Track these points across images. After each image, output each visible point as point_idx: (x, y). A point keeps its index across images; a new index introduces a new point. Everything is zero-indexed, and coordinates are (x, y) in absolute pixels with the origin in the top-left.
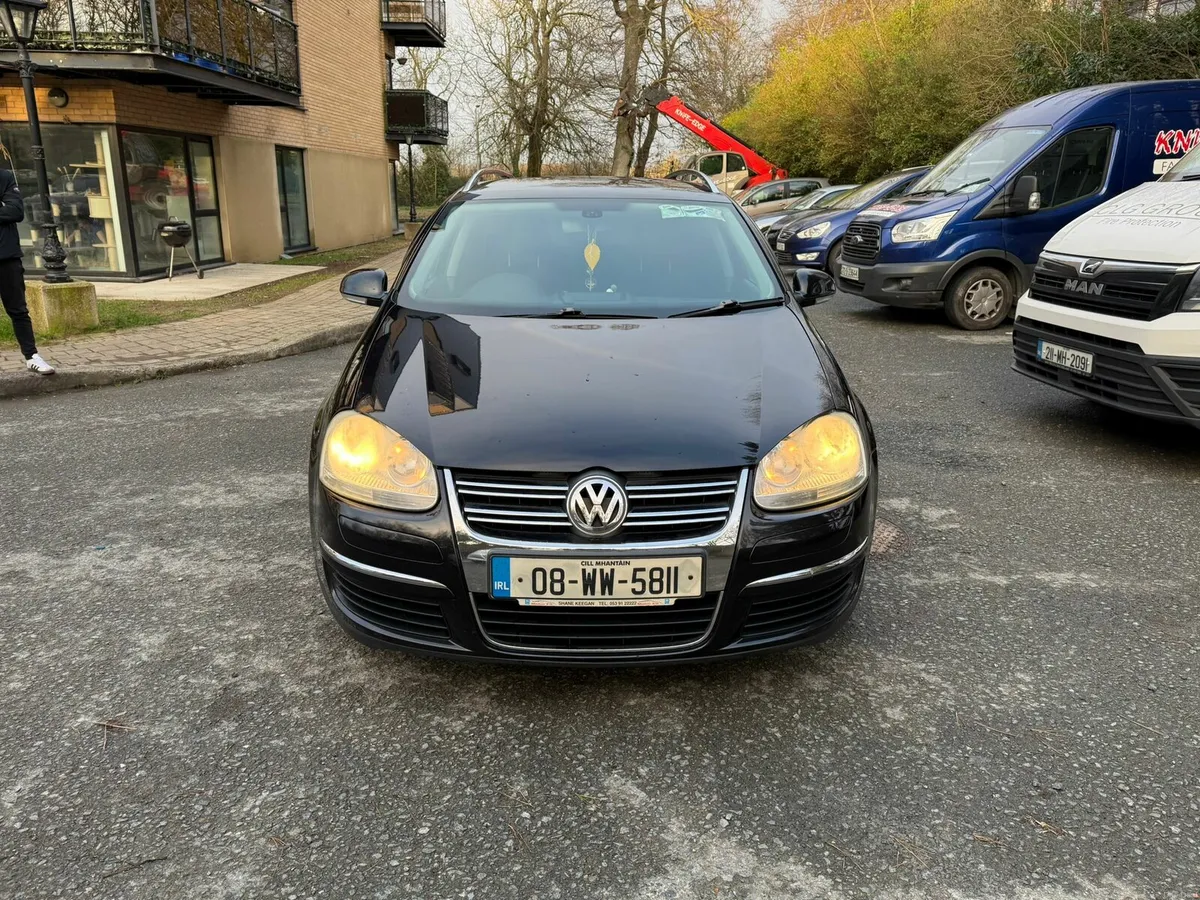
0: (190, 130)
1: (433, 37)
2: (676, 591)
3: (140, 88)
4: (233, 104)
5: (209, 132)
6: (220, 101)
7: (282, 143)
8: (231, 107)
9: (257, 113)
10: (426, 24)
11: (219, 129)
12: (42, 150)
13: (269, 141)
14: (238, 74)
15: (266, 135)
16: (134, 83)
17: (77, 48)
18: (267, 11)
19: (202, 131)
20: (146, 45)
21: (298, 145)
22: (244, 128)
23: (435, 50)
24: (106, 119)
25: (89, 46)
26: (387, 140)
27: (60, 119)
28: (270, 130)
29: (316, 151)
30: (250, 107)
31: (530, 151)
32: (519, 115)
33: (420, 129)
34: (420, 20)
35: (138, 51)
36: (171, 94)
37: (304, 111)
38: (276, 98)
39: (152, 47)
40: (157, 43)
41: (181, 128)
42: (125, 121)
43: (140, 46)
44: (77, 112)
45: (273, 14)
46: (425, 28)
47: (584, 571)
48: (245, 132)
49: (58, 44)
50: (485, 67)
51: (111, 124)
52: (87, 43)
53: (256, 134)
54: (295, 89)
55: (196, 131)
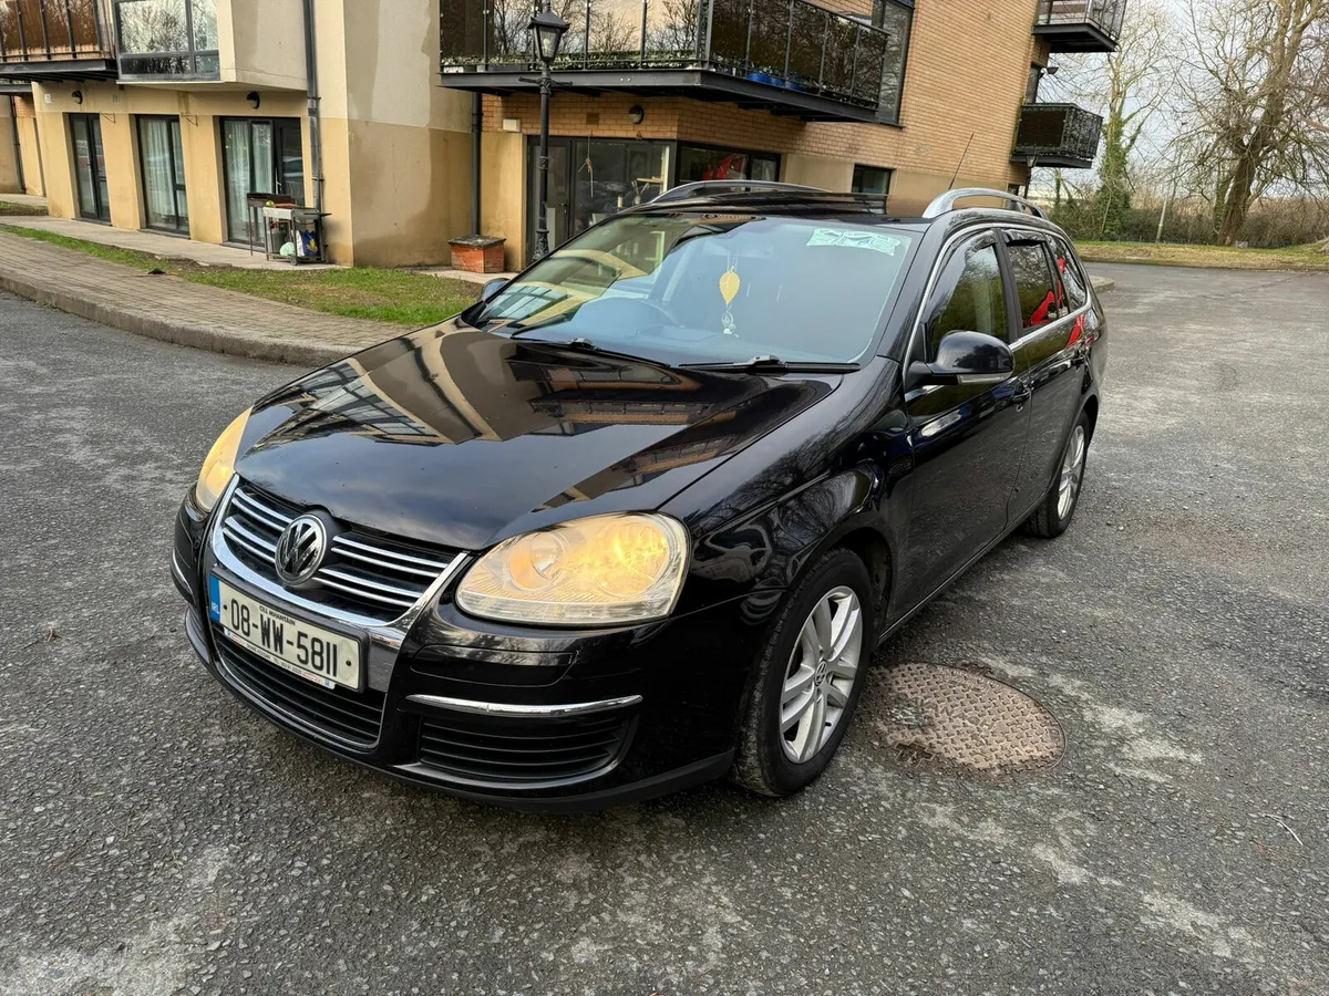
0: (757, 147)
1: (1098, 40)
2: (335, 674)
3: (709, 105)
4: (810, 120)
5: (777, 150)
6: (798, 117)
7: (864, 162)
8: (808, 123)
9: (840, 130)
10: (1089, 25)
11: (790, 146)
12: (547, 160)
13: (848, 159)
14: (802, 89)
15: (846, 154)
16: (703, 100)
17: (642, 67)
18: (852, 21)
19: (770, 149)
20: (697, 61)
21: (886, 165)
22: (820, 145)
23: (1103, 56)
24: (668, 135)
25: (652, 64)
26: (1011, 162)
27: (632, 134)
28: (853, 149)
29: (906, 172)
30: (833, 124)
31: (1236, 180)
32: (1231, 136)
33: (1054, 149)
34: (1082, 21)
35: (690, 68)
36: (742, 111)
37: (901, 128)
38: (844, 113)
39: (703, 63)
40: (707, 59)
41: (747, 146)
42: (687, 138)
43: (692, 62)
44: (649, 128)
45: (858, 23)
46: (1085, 29)
47: (262, 616)
48: (820, 150)
49: (629, 63)
50: (1200, 76)
51: (673, 140)
52: (651, 62)
53: (833, 152)
54: (872, 103)
55: (762, 148)
